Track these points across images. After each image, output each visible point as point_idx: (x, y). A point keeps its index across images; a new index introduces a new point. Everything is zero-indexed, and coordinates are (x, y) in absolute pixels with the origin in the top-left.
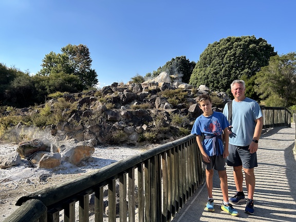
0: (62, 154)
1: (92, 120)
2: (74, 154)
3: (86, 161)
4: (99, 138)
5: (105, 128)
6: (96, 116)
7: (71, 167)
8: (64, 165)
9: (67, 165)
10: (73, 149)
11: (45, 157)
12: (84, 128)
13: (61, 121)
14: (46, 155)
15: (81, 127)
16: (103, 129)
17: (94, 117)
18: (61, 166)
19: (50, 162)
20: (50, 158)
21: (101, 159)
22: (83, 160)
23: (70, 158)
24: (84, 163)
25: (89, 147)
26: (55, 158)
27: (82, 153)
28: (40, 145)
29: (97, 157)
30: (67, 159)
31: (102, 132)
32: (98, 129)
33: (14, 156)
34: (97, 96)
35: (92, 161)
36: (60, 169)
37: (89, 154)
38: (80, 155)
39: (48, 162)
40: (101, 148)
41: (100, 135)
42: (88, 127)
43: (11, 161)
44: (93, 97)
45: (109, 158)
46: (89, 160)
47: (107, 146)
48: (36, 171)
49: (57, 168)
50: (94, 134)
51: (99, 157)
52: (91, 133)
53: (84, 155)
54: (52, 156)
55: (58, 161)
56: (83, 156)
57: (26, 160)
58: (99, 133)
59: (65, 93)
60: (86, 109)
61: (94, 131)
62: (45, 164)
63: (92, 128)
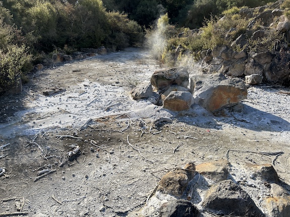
0: (196, 94)
1: (262, 45)
2: (212, 96)
3: (230, 108)
4: (267, 74)
5: (280, 59)
6: (269, 39)
7: (204, 115)
8: (195, 110)
9: (199, 110)
10: (212, 89)
11: (172, 96)
12: (247, 56)
13: (219, 45)
14: (173, 92)
15: (243, 55)
16: (276, 61)
17: (265, 40)
18: (190, 111)
19: (176, 103)
20: (177, 98)
21: (256, 110)
22: (225, 107)
23: (205, 101)
24: (226, 111)
25: (238, 89)
26: (183, 99)
27: (225, 96)
28: (174, 77)
29: (251, 105)
30: (200, 102)
31: (275, 64)
32: (268, 60)
33: (145, 88)
34: (284, 8)
35: (240, 111)
36: (186, 115)
37: (235, 99)
38: (222, 98)
39: (173, 103)
40: (266, 89)
41: (271, 69)
42: (254, 56)
43: (141, 92)
44: (277, 10)
45: (272, 112)
46: (236, 108)
47: (277, 88)
48: (158, 111)
49: (183, 112)
50: (261, 66)
51: (254, 107)
52: (256, 64)
53: (227, 100)
54: (180, 95)
55: (185, 104)
56: (227, 102)
57: (158, 93)
58: (269, 65)
59: (243, 7)
60: (259, 28)
61: (262, 61)
62: (169, 105)
63: (259, 57)
